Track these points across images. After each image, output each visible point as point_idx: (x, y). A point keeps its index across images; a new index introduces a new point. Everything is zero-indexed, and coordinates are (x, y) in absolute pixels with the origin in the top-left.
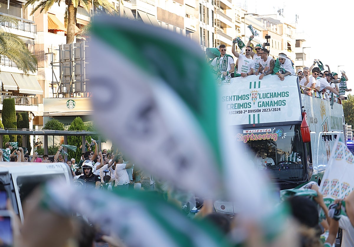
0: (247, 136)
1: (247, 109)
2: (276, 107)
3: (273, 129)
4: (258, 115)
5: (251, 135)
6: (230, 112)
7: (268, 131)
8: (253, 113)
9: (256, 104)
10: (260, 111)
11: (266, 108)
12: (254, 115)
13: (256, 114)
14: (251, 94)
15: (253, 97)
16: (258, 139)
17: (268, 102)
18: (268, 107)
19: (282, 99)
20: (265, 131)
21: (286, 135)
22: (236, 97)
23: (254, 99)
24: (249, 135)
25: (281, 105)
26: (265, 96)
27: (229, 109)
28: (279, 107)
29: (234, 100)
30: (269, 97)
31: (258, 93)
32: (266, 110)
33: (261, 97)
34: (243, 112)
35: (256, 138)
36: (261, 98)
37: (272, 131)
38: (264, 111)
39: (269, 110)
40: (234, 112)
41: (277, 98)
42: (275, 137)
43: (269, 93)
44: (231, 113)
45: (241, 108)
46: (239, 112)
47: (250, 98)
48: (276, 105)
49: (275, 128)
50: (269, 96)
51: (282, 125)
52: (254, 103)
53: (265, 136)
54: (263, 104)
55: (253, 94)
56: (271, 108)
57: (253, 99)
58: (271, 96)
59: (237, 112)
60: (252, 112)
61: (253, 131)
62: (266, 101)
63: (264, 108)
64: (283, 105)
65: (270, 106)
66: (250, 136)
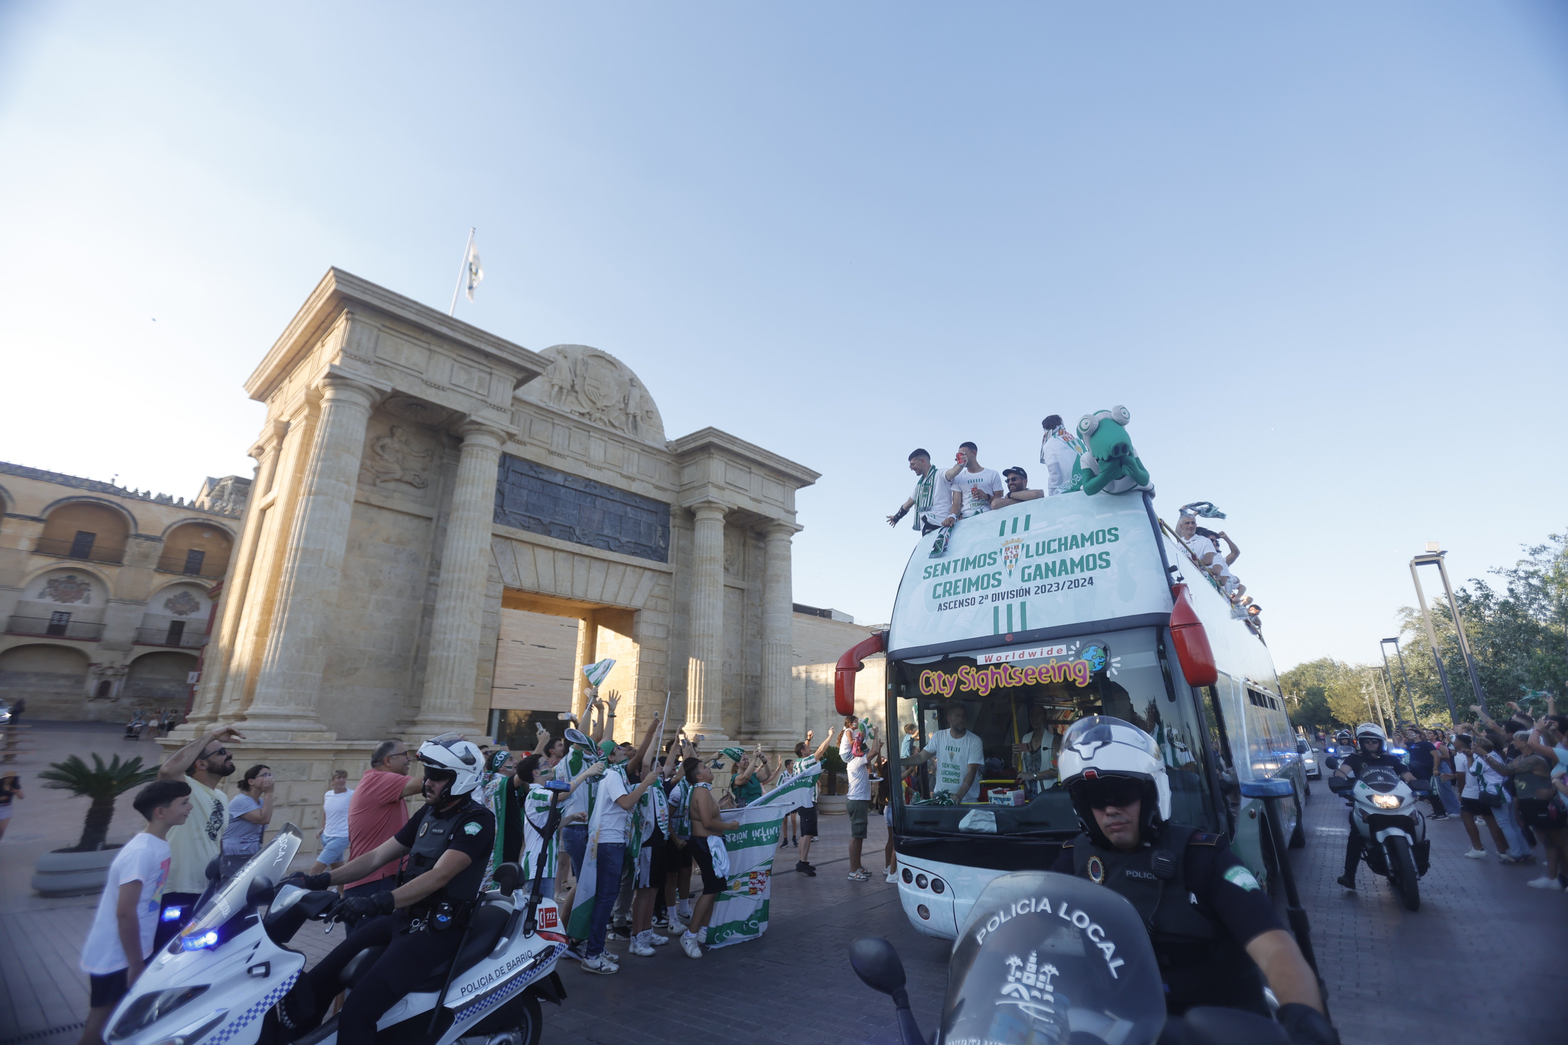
0: (989, 672)
1: (991, 591)
2: (1078, 575)
3: (1072, 647)
4: (1023, 605)
5: (1001, 671)
6: (940, 605)
7: (1055, 654)
8: (1007, 602)
9: (1017, 574)
10: (1028, 592)
11: (1046, 582)
12: (1009, 607)
13: (1016, 602)
14: (1001, 550)
15: (1006, 558)
16: (1024, 681)
17: (1054, 563)
18: (1051, 580)
19: (1096, 549)
20: (1045, 655)
21: (1119, 665)
22: (959, 563)
23: (1011, 562)
24: (995, 671)
25: (1094, 568)
26: (1045, 548)
27: (939, 596)
28: (1087, 574)
29: (955, 571)
30: (1055, 551)
31: (1023, 545)
32: (1048, 587)
33: (1030, 554)
34: (978, 600)
35: (1017, 680)
36: (1032, 556)
37: (1070, 653)
38: (1040, 591)
39: (1054, 586)
40: (952, 605)
41: (1081, 548)
42: (1080, 671)
43: (1054, 540)
44: (943, 607)
45: (973, 589)
46: (965, 603)
47: (1000, 559)
48: (1077, 570)
49: (1078, 643)
50: (1057, 548)
51: (1103, 628)
52: (1010, 571)
53: (1048, 672)
54: (1036, 572)
55: (1007, 549)
56: (1063, 578)
57: (1008, 561)
58: (1063, 547)
59: (961, 604)
60: (1003, 599)
61: (1007, 656)
62: (1046, 564)
63: (1039, 582)
64: (1101, 567)
65: (1060, 574)
66: (999, 673)
